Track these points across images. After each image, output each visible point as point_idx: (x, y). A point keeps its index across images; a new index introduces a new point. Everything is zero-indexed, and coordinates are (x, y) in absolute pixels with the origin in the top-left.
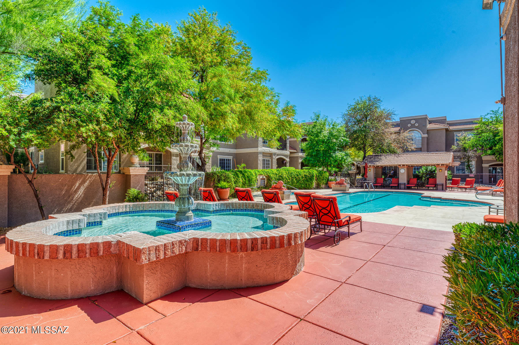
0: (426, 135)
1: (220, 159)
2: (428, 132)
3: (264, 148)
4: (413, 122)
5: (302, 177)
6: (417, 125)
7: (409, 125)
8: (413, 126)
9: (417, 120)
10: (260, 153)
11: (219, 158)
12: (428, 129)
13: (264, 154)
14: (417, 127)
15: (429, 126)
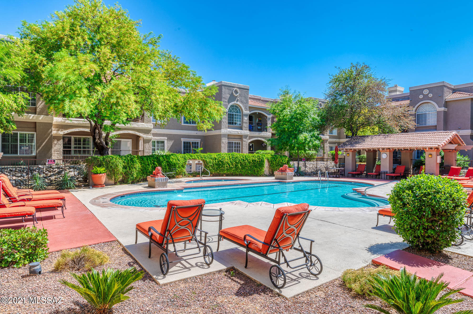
0: (443, 109)
1: (184, 143)
2: (447, 104)
3: (229, 130)
4: (426, 92)
5: (250, 163)
6: (431, 95)
7: (421, 97)
8: (426, 97)
9: (431, 89)
10: (224, 135)
11: (183, 141)
12: (446, 100)
13: (229, 136)
14: (431, 99)
15: (449, 96)
